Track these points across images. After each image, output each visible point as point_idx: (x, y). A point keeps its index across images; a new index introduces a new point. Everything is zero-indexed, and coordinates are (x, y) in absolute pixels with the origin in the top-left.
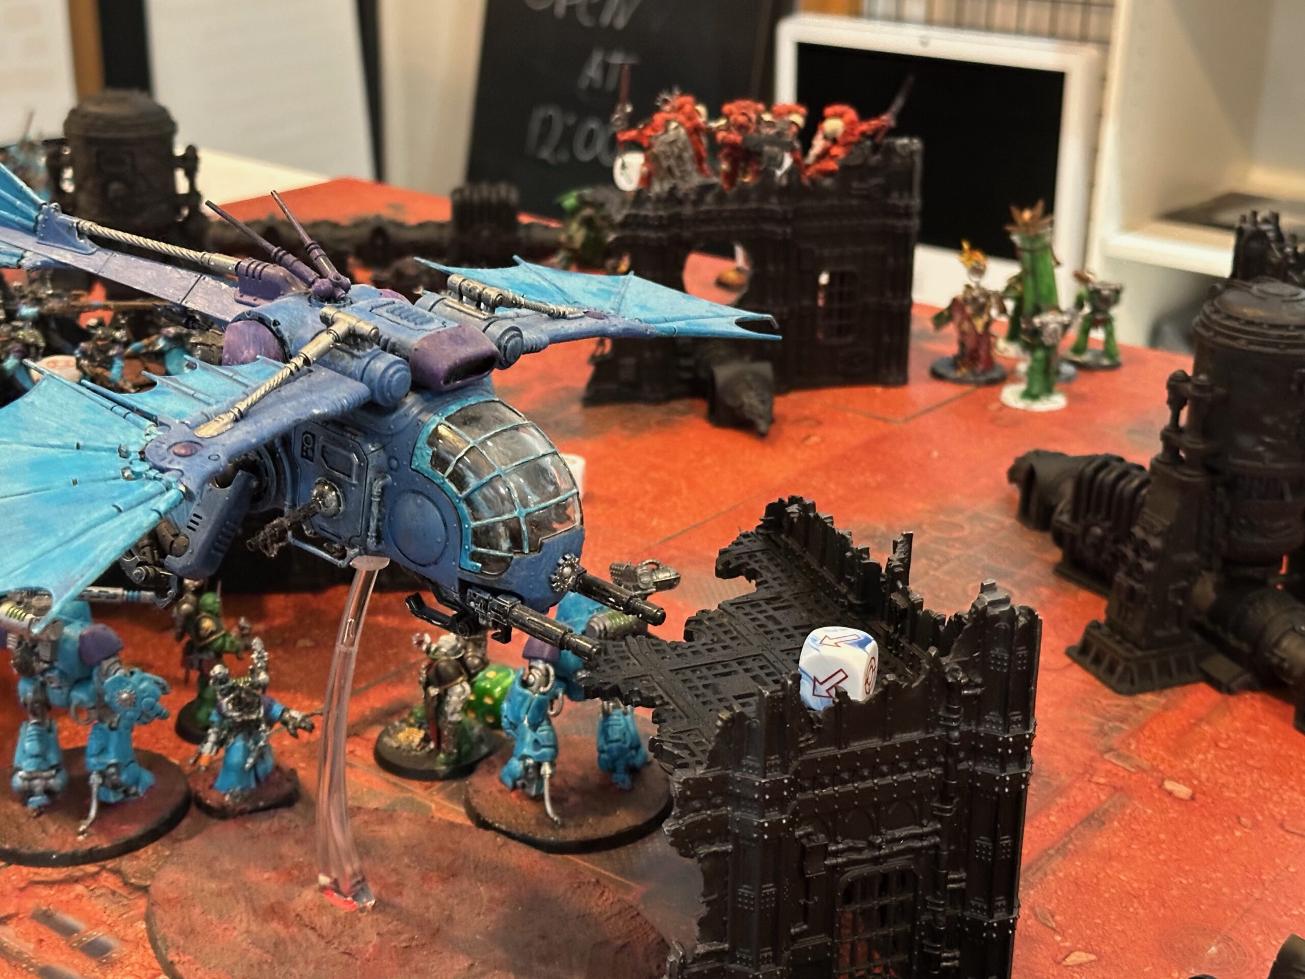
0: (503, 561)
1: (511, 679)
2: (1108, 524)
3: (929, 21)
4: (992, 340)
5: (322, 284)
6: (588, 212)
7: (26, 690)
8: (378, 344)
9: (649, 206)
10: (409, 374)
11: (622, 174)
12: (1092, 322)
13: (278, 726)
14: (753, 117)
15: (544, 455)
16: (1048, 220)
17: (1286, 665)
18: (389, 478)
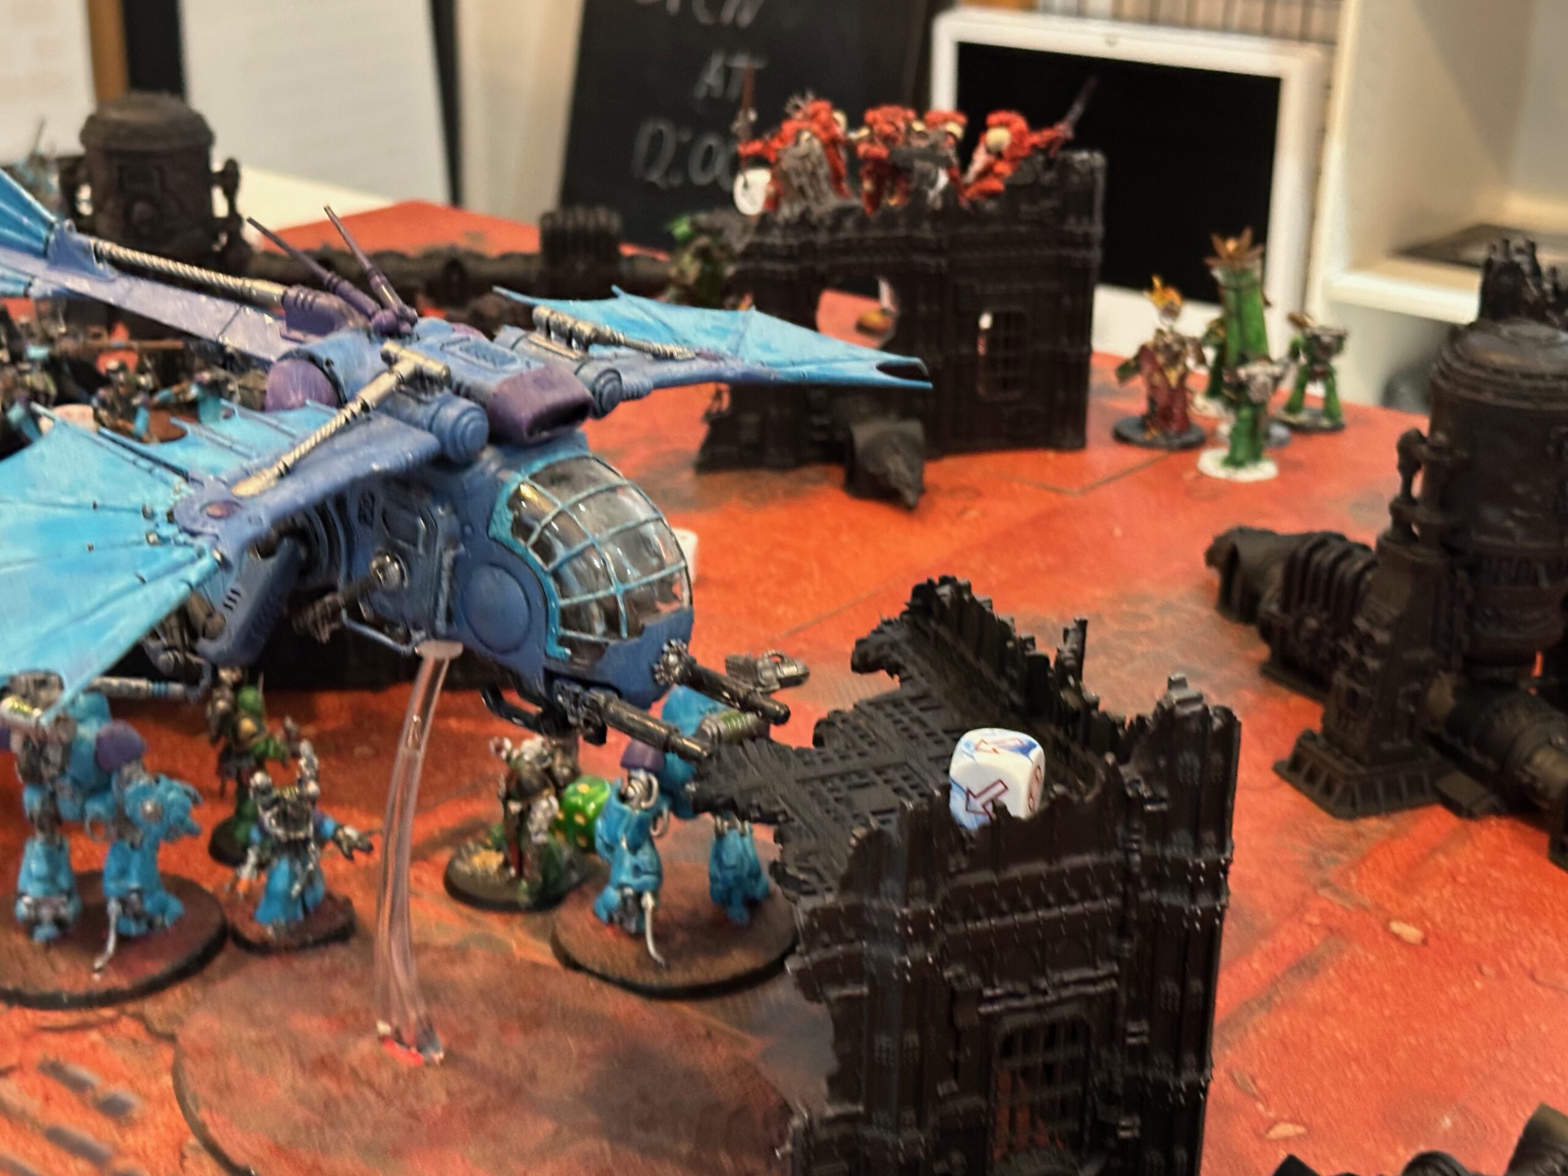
0: (598, 649)
1: (606, 794)
2: (1325, 615)
3: (1117, 16)
4: (1189, 395)
5: (384, 317)
6: (703, 241)
7: (32, 800)
8: (450, 387)
9: (776, 232)
10: (486, 424)
11: (744, 195)
12: (1309, 375)
13: (331, 847)
14: (902, 125)
15: (646, 522)
16: (1258, 250)
17: (1540, 785)
18: (462, 548)
